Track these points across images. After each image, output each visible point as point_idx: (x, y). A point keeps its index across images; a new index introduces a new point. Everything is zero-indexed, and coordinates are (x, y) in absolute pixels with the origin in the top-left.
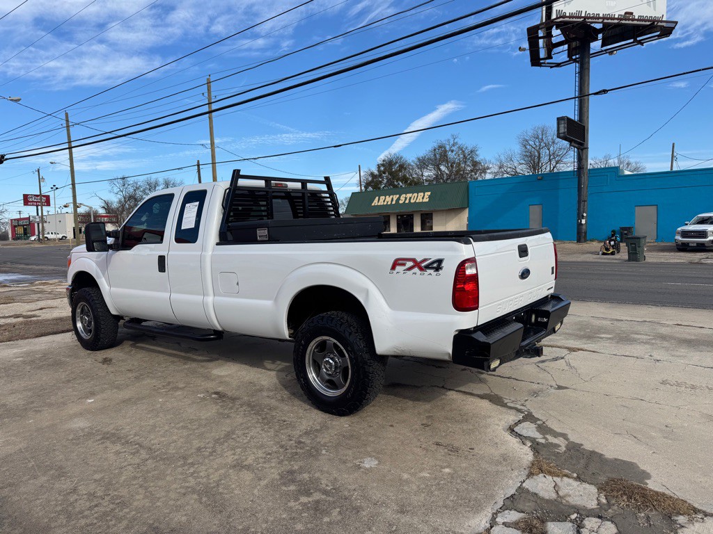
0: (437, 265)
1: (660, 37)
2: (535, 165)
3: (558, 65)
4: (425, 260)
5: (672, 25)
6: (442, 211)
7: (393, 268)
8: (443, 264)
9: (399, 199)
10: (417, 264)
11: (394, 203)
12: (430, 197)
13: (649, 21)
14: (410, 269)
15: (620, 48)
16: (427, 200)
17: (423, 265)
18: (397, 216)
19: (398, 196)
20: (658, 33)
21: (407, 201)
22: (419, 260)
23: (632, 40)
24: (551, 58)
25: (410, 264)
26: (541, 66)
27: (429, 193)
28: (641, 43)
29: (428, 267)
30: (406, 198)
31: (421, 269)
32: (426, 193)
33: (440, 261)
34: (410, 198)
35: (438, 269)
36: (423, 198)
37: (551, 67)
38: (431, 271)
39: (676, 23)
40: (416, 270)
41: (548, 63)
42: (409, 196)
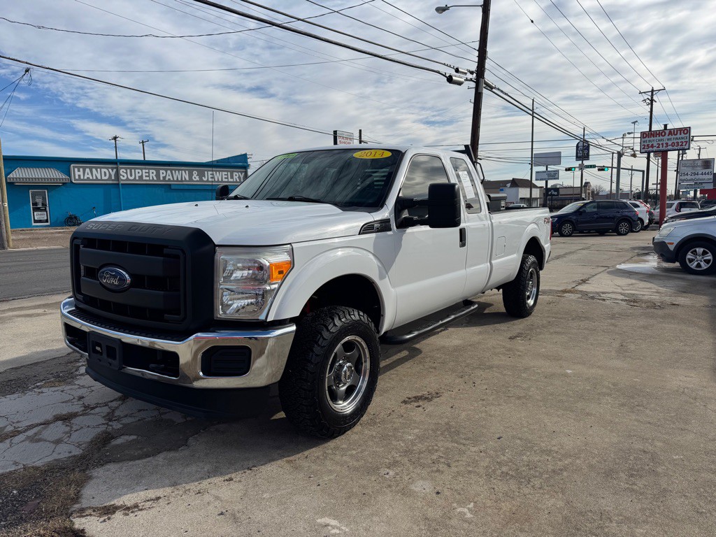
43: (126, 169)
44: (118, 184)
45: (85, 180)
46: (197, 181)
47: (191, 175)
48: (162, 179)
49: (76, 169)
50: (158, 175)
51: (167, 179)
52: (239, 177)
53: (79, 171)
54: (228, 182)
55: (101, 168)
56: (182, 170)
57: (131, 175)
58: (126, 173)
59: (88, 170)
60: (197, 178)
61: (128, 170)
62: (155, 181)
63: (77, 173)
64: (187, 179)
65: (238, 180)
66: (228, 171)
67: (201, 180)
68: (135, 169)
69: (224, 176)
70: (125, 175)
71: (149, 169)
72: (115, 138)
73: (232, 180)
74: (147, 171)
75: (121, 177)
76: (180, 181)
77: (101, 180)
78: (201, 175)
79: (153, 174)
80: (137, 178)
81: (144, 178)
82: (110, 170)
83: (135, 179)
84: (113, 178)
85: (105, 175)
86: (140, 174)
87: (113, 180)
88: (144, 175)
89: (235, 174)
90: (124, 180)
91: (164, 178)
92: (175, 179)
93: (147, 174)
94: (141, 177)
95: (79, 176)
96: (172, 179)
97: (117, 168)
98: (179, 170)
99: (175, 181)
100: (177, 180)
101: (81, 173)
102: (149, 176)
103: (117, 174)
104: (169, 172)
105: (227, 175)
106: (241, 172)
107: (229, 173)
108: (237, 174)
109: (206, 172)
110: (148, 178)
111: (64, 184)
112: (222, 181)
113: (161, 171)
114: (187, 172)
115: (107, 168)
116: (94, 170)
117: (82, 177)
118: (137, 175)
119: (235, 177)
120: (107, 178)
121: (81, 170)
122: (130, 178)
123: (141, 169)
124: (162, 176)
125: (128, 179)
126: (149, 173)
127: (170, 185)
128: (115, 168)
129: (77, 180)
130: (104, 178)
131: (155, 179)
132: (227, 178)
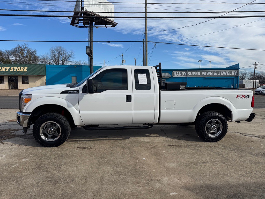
0: (248, 96)
1: (112, 26)
2: (56, 61)
3: (80, 27)
4: (245, 95)
5: (116, 24)
6: (34, 76)
7: (237, 97)
8: (250, 96)
9: (10, 69)
10: (243, 96)
11: (7, 70)
12: (27, 69)
13: (111, 21)
14: (241, 97)
15: (101, 27)
16: (26, 71)
17: (245, 96)
18: (8, 77)
19: (9, 68)
20: (111, 25)
21: (15, 70)
22: (244, 95)
23: (104, 25)
24: (78, 24)
25: (242, 96)
26: (74, 26)
27: (27, 68)
28: (106, 27)
29: (246, 97)
30: (14, 69)
31: (244, 97)
32: (25, 68)
33: (249, 95)
34: (16, 69)
35: (248, 97)
36: (24, 70)
37: (77, 27)
38: (247, 98)
39: (117, 24)
40: (243, 98)
41: (76, 25)
42: (15, 68)
43: (190, 72)
44: (187, 77)
45: (177, 76)
46: (216, 75)
47: (213, 73)
48: (202, 75)
49: (174, 73)
50: (201, 74)
51: (204, 75)
52: (235, 73)
53: (175, 73)
54: (229, 75)
55: (182, 72)
56: (210, 71)
57: (191, 74)
58: (190, 73)
59: (178, 73)
60: (216, 74)
61: (191, 72)
62: (200, 76)
63: (174, 74)
64: (212, 75)
65: (234, 74)
66: (229, 71)
67: (218, 75)
68: (193, 72)
69: (227, 73)
70: (189, 74)
71: (198, 72)
72: (200, 61)
73: (231, 75)
74: (197, 72)
75: (188, 75)
76: (209, 76)
77: (181, 76)
78: (218, 73)
79: (199, 73)
80: (193, 75)
81: (196, 75)
82: (185, 72)
83: (192, 75)
84: (185, 75)
85: (183, 74)
86: (195, 74)
87: (185, 76)
88: (196, 73)
89: (232, 72)
90: (189, 76)
91: (203, 74)
92: (207, 75)
93: (197, 73)
94: (195, 75)
95: (175, 75)
96: (206, 75)
97: (187, 72)
98: (209, 72)
99: (207, 76)
100: (208, 75)
101: (176, 74)
102: (198, 74)
103: (187, 74)
104: (205, 72)
105: (229, 73)
106: (236, 71)
107: (230, 72)
108: (234, 72)
109: (220, 72)
110: (197, 75)
111: (170, 77)
112: (227, 75)
113: (202, 72)
114: (212, 72)
115: (184, 72)
116: (179, 73)
117: (176, 75)
118: (194, 74)
119: (232, 73)
120: (183, 75)
121: (176, 73)
122: (191, 75)
123: (195, 72)
124: (202, 74)
125: (190, 75)
126: (198, 73)
127: (205, 77)
128: (186, 72)
129: (174, 76)
130: (182, 75)
131: (200, 75)
132: (229, 74)
